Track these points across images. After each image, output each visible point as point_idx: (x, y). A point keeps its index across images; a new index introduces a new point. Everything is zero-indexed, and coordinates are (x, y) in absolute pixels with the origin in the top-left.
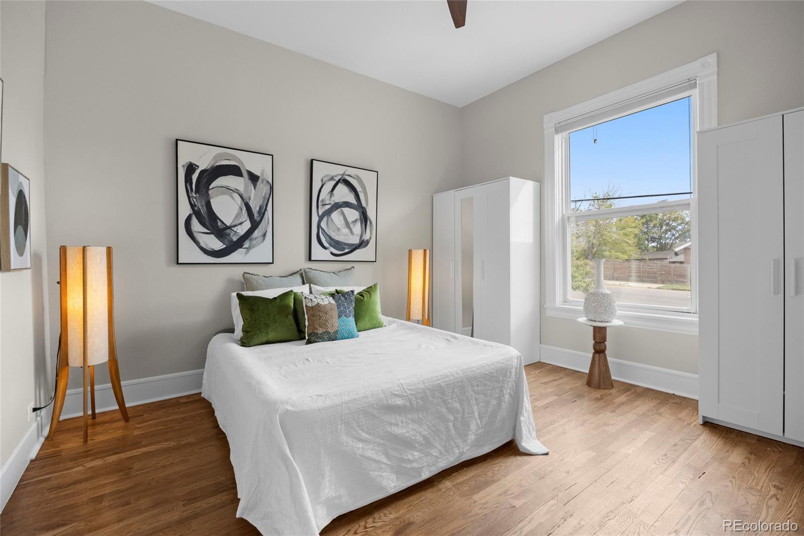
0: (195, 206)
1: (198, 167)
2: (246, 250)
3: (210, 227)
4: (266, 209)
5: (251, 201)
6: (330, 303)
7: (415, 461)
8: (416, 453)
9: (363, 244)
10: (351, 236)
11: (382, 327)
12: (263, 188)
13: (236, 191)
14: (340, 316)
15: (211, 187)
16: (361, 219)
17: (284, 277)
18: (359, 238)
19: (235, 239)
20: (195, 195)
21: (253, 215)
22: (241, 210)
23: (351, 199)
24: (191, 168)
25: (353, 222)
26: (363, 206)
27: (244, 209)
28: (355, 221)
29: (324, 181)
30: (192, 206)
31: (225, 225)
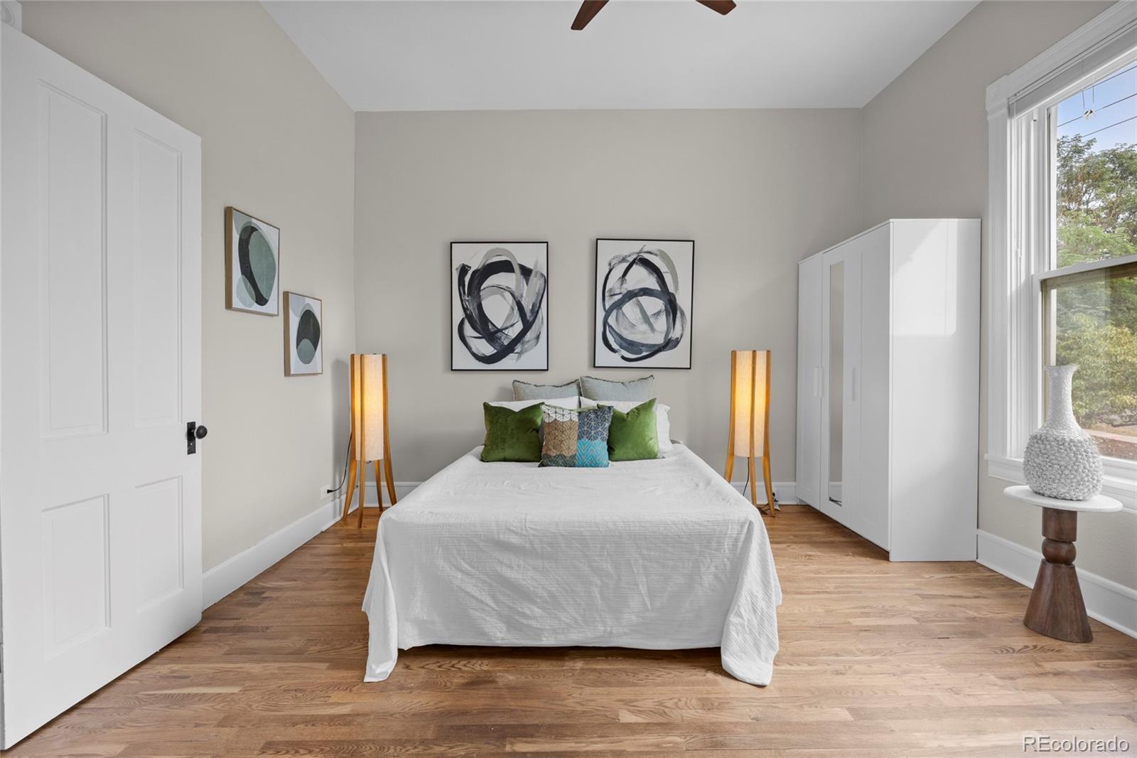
0: (468, 309)
1: (470, 267)
2: (517, 355)
3: (481, 331)
4: (540, 307)
5: (523, 299)
6: (571, 420)
7: (535, 618)
8: (536, 609)
9: (669, 344)
10: (652, 334)
11: (655, 457)
12: (536, 282)
13: (508, 289)
14: (580, 438)
15: (482, 288)
16: (666, 310)
17: (558, 387)
18: (664, 335)
19: (506, 343)
20: (467, 298)
21: (526, 315)
22: (513, 309)
23: (652, 283)
24: (464, 270)
25: (654, 314)
26: (670, 291)
27: (516, 308)
28: (659, 313)
29: (612, 264)
30: (465, 309)
31: (497, 328)
